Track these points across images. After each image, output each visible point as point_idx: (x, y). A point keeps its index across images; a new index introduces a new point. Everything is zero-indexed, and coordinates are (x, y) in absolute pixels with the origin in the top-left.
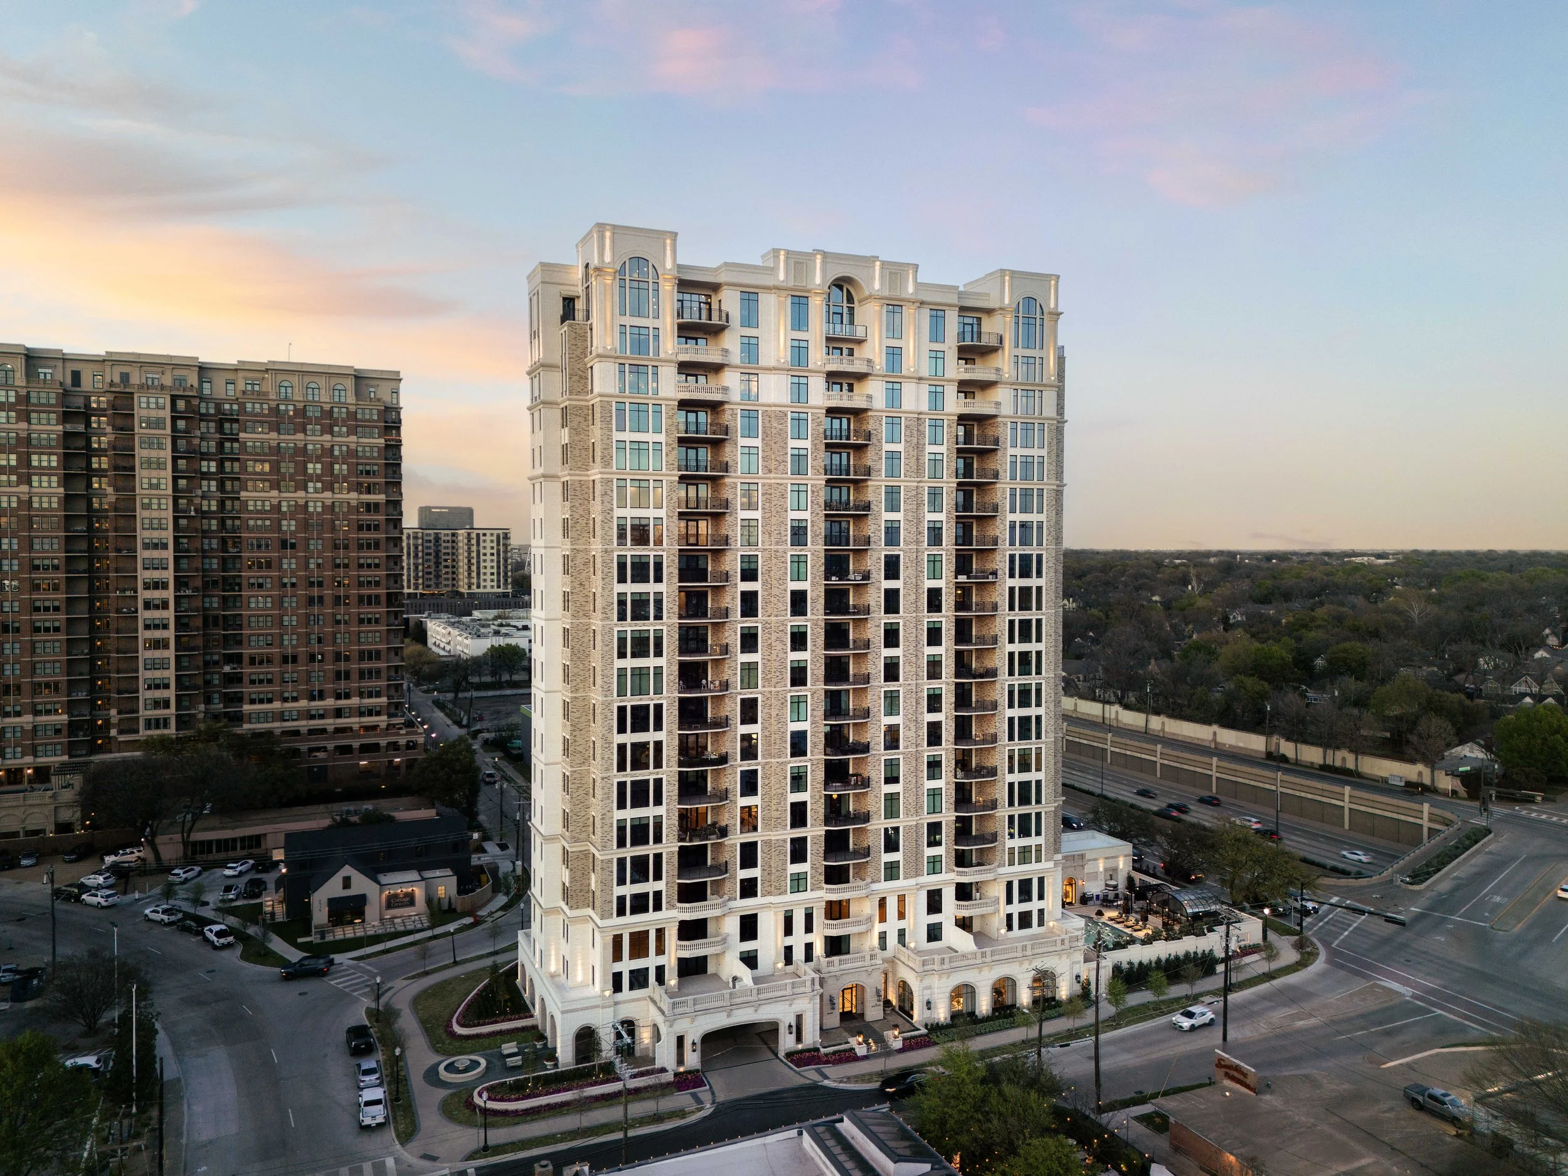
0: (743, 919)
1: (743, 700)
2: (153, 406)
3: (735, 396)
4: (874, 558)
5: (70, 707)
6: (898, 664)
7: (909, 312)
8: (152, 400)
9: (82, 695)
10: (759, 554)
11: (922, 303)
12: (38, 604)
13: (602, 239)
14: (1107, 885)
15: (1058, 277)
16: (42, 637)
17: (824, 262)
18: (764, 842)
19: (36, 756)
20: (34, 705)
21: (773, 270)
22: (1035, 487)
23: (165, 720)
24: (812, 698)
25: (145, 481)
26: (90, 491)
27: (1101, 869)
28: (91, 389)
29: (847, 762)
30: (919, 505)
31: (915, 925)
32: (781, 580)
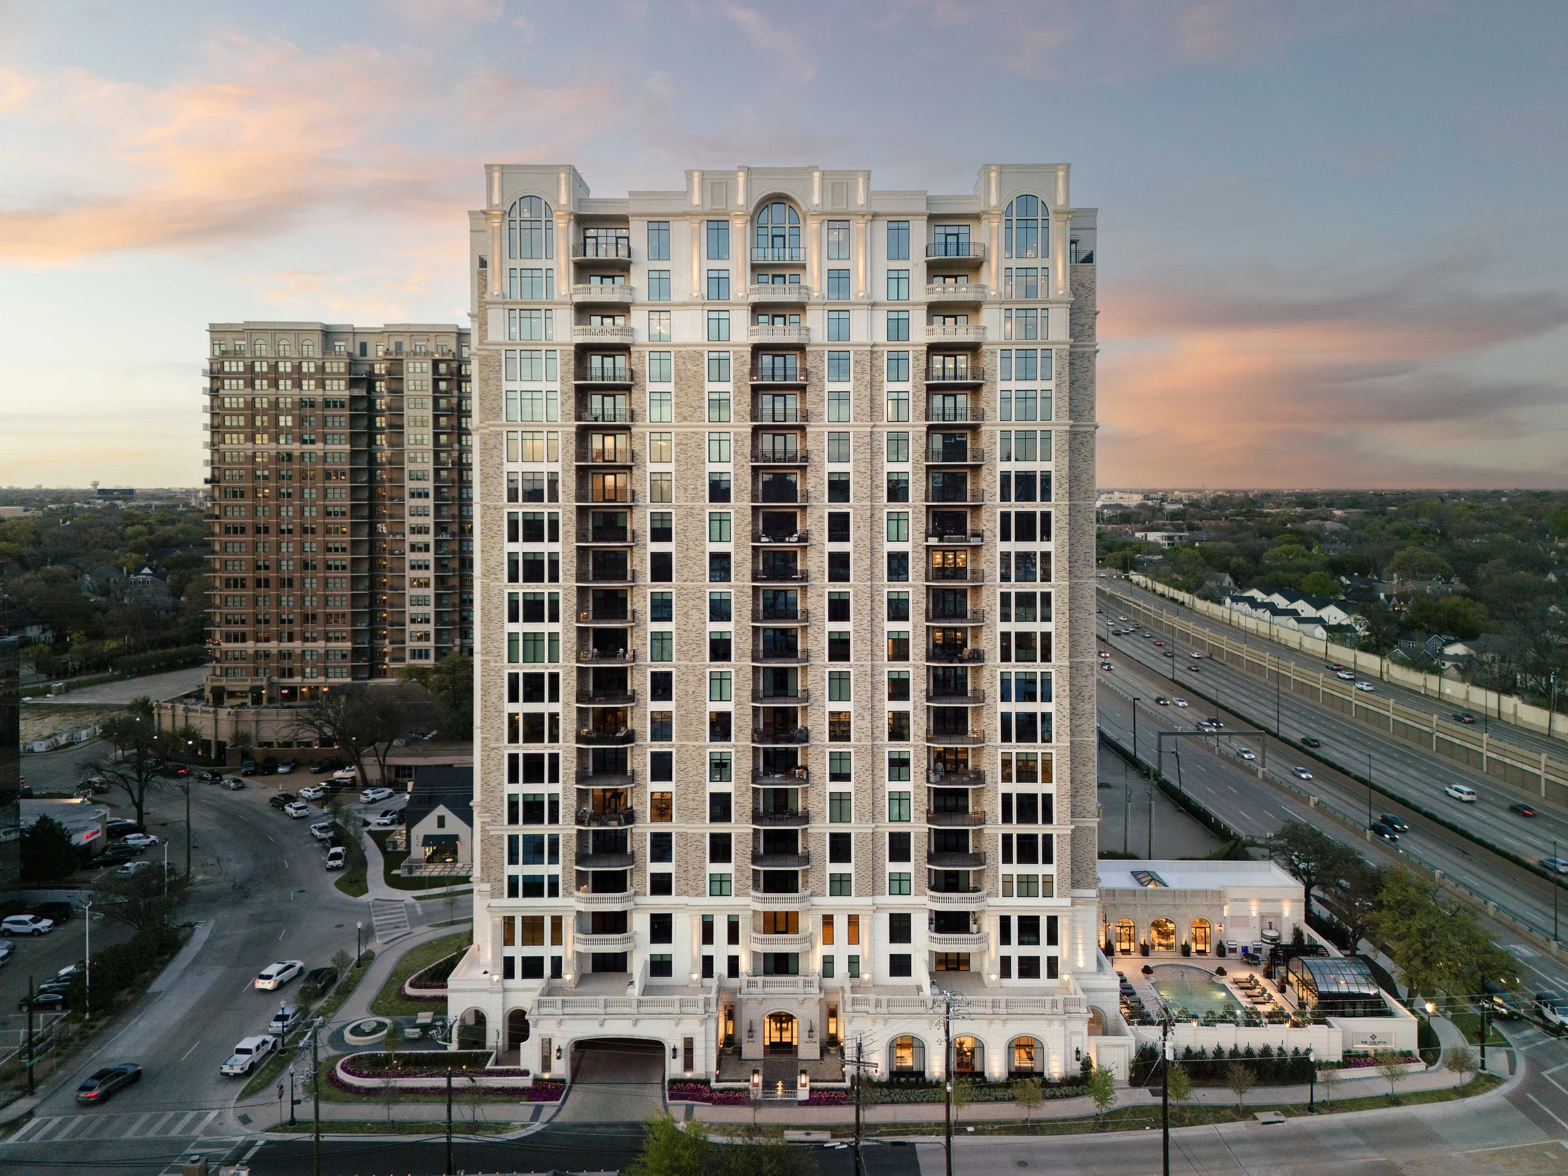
0: (654, 918)
1: (653, 674)
2: (418, 370)
3: (641, 337)
4: (815, 516)
5: (355, 635)
6: (847, 642)
7: (858, 226)
8: (418, 365)
9: (363, 626)
10: (673, 511)
11: (875, 215)
12: (331, 545)
13: (490, 180)
14: (1263, 935)
15: (1069, 166)
16: (331, 574)
17: (748, 180)
18: (680, 834)
19: (327, 677)
20: (326, 632)
21: (688, 193)
22: (1038, 429)
23: (427, 651)
24: (737, 675)
25: (412, 437)
26: (374, 447)
27: (1254, 913)
28: (374, 358)
29: (795, 752)
30: (873, 454)
31: (870, 953)
32: (698, 541)
